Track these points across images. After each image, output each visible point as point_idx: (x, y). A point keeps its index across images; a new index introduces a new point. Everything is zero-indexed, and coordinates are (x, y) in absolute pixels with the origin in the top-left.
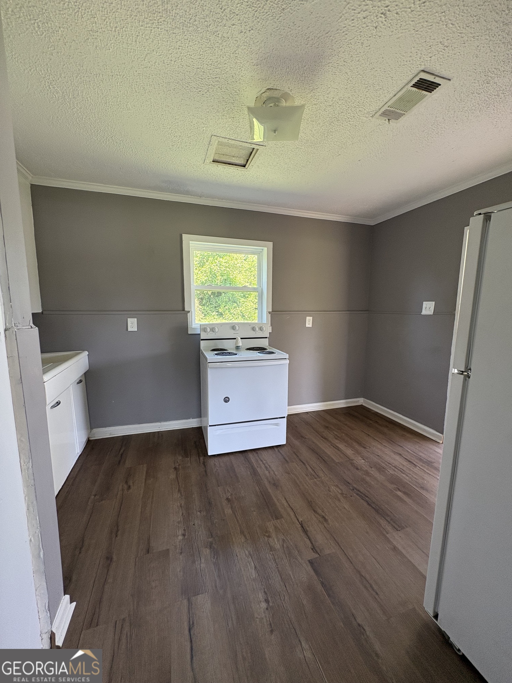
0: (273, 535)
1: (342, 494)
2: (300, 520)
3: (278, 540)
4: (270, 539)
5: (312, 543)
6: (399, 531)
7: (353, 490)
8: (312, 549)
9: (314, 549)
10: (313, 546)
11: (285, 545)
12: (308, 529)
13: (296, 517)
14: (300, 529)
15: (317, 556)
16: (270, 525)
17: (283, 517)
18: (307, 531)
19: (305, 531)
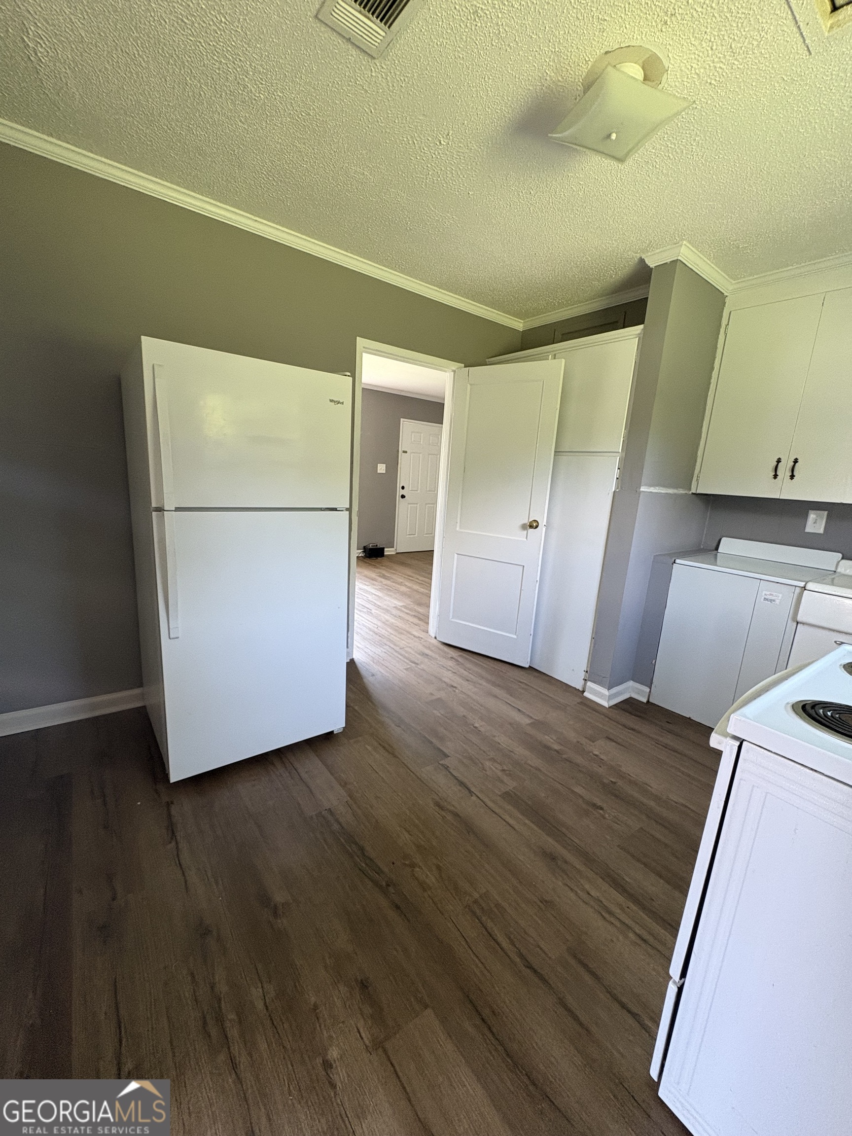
0: (500, 774)
1: (413, 866)
2: (474, 798)
3: (491, 768)
4: (501, 769)
5: (449, 772)
6: (327, 808)
7: (388, 885)
8: (448, 767)
9: (446, 768)
10: (448, 770)
11: (480, 765)
12: (460, 788)
13: (483, 801)
14: (470, 786)
15: (441, 762)
16: (511, 784)
17: (500, 796)
18: (460, 785)
19: (462, 784)
